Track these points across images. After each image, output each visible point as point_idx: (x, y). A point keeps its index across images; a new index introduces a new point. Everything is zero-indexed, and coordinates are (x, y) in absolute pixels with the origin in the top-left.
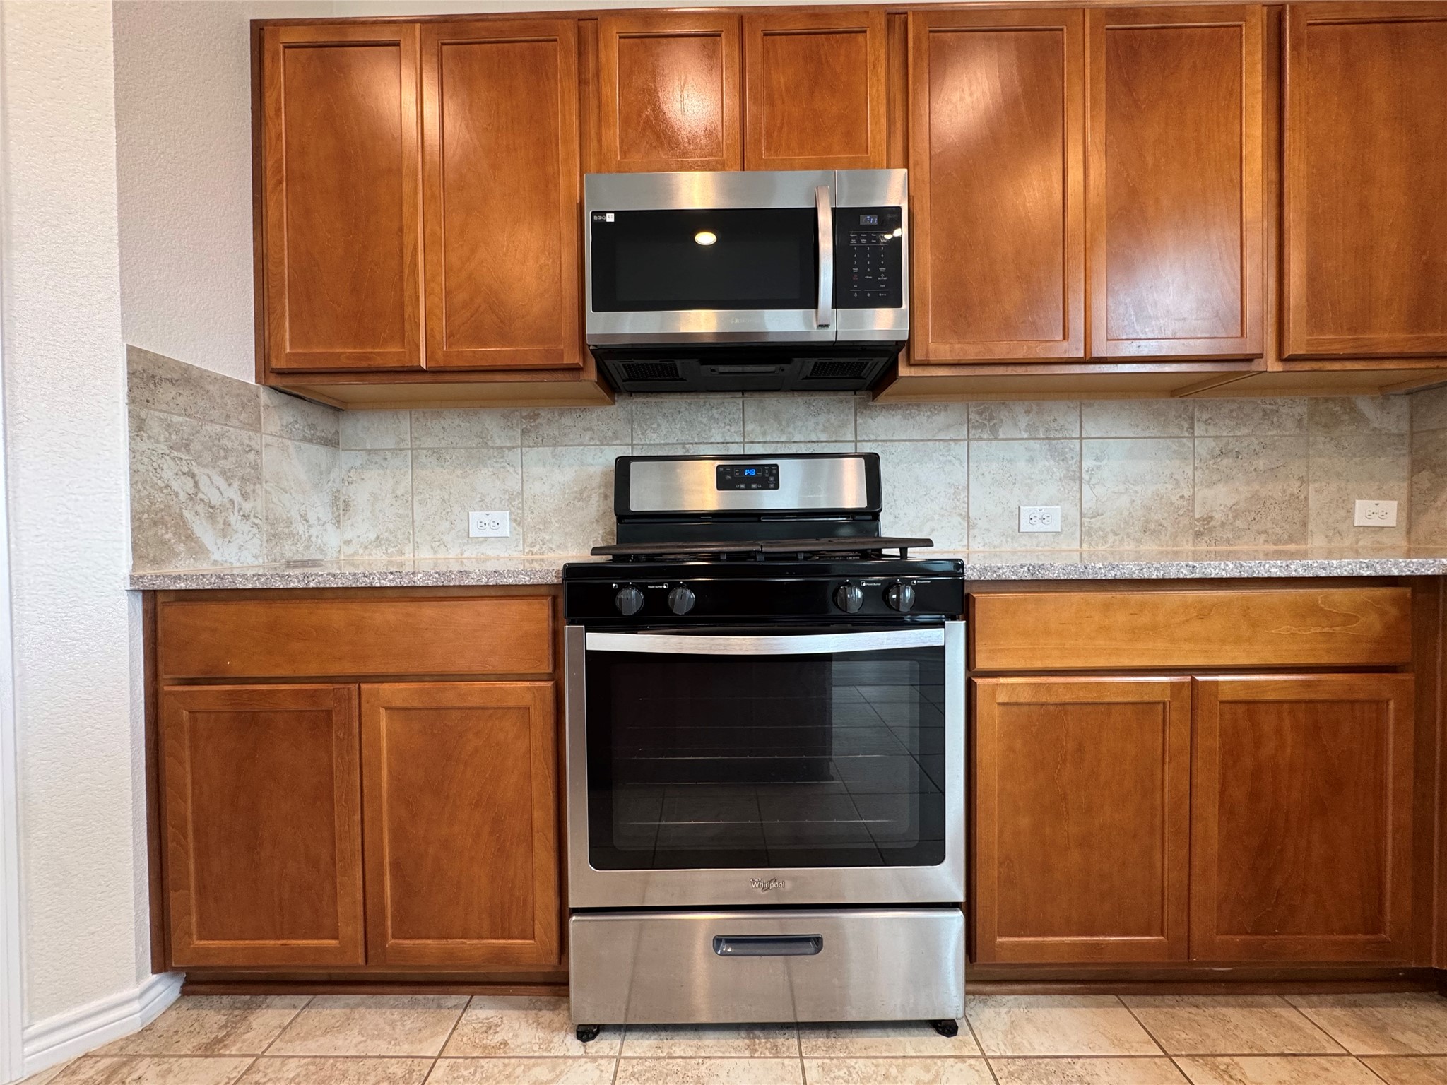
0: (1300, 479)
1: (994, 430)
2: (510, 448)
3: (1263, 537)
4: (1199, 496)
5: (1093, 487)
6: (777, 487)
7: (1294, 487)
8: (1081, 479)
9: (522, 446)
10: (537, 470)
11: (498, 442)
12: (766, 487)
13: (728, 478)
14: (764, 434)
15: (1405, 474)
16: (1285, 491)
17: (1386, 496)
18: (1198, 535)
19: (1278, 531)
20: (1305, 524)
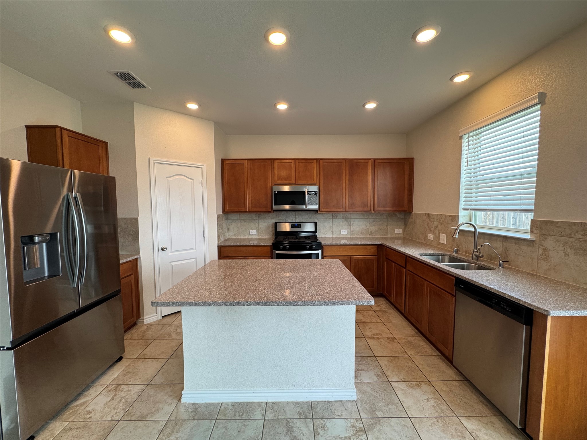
0: (386, 225)
1: (337, 217)
2: (256, 220)
3: (380, 235)
4: (370, 228)
5: (353, 226)
6: (300, 227)
7: (385, 227)
8: (351, 225)
9: (258, 219)
10: (261, 223)
11: (254, 219)
12: (299, 227)
13: (293, 226)
14: (299, 218)
15: (403, 225)
16: (384, 228)
17: (400, 228)
18: (370, 234)
19: (383, 234)
20: (387, 233)
